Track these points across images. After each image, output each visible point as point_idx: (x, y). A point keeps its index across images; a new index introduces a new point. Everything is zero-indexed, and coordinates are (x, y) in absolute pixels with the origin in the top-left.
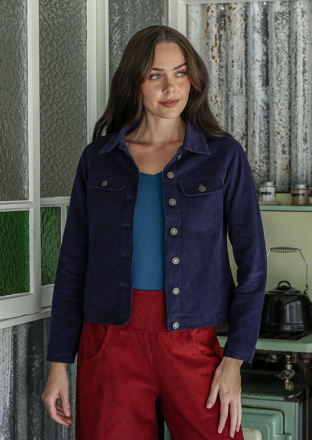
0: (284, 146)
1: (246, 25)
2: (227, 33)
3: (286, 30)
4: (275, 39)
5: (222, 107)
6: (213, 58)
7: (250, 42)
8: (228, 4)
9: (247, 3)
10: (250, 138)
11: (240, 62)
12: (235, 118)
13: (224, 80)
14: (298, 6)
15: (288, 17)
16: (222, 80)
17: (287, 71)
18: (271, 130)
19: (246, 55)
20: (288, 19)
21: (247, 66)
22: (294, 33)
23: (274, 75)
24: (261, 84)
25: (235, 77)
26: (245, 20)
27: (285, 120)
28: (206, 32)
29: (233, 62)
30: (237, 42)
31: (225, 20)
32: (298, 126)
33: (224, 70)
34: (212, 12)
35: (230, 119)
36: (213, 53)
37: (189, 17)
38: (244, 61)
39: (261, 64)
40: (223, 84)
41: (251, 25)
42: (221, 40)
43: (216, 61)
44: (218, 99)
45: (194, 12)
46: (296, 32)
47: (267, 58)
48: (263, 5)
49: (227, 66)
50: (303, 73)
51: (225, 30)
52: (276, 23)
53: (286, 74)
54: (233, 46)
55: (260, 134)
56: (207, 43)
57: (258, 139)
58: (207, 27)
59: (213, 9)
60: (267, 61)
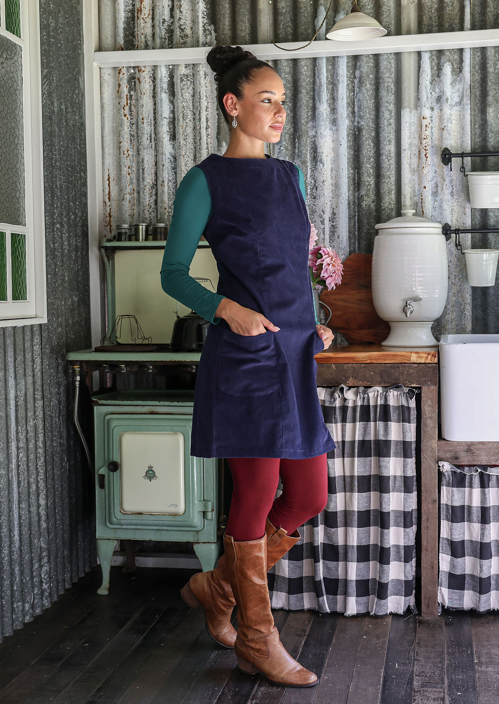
1: (154, 86)
2: (137, 93)
3: (190, 91)
4: (181, 98)
5: (133, 160)
6: (125, 115)
7: (158, 101)
8: (138, 67)
9: (155, 66)
10: (159, 187)
11: (149, 119)
12: (146, 169)
13: (135, 135)
14: (201, 69)
15: (192, 78)
16: (133, 136)
17: (192, 128)
19: (155, 113)
20: (192, 80)
21: (156, 123)
22: (198, 92)
23: (180, 130)
24: (169, 139)
25: (146, 133)
26: (153, 82)
28: (118, 92)
29: (143, 119)
30: (147, 101)
31: (135, 82)
33: (134, 126)
34: (123, 74)
35: (141, 171)
36: (125, 111)
37: (102, 78)
38: (153, 119)
39: (168, 121)
40: (134, 140)
41: (159, 86)
42: (132, 100)
43: (128, 119)
44: (129, 152)
45: (106, 75)
46: (200, 92)
47: (174, 116)
48: (170, 68)
49: (138, 123)
50: (207, 128)
51: (135, 91)
52: (181, 84)
53: (191, 130)
54: (143, 105)
55: (168, 183)
56: (119, 103)
57: (166, 188)
58: (119, 88)
59: (124, 72)
60: (174, 118)
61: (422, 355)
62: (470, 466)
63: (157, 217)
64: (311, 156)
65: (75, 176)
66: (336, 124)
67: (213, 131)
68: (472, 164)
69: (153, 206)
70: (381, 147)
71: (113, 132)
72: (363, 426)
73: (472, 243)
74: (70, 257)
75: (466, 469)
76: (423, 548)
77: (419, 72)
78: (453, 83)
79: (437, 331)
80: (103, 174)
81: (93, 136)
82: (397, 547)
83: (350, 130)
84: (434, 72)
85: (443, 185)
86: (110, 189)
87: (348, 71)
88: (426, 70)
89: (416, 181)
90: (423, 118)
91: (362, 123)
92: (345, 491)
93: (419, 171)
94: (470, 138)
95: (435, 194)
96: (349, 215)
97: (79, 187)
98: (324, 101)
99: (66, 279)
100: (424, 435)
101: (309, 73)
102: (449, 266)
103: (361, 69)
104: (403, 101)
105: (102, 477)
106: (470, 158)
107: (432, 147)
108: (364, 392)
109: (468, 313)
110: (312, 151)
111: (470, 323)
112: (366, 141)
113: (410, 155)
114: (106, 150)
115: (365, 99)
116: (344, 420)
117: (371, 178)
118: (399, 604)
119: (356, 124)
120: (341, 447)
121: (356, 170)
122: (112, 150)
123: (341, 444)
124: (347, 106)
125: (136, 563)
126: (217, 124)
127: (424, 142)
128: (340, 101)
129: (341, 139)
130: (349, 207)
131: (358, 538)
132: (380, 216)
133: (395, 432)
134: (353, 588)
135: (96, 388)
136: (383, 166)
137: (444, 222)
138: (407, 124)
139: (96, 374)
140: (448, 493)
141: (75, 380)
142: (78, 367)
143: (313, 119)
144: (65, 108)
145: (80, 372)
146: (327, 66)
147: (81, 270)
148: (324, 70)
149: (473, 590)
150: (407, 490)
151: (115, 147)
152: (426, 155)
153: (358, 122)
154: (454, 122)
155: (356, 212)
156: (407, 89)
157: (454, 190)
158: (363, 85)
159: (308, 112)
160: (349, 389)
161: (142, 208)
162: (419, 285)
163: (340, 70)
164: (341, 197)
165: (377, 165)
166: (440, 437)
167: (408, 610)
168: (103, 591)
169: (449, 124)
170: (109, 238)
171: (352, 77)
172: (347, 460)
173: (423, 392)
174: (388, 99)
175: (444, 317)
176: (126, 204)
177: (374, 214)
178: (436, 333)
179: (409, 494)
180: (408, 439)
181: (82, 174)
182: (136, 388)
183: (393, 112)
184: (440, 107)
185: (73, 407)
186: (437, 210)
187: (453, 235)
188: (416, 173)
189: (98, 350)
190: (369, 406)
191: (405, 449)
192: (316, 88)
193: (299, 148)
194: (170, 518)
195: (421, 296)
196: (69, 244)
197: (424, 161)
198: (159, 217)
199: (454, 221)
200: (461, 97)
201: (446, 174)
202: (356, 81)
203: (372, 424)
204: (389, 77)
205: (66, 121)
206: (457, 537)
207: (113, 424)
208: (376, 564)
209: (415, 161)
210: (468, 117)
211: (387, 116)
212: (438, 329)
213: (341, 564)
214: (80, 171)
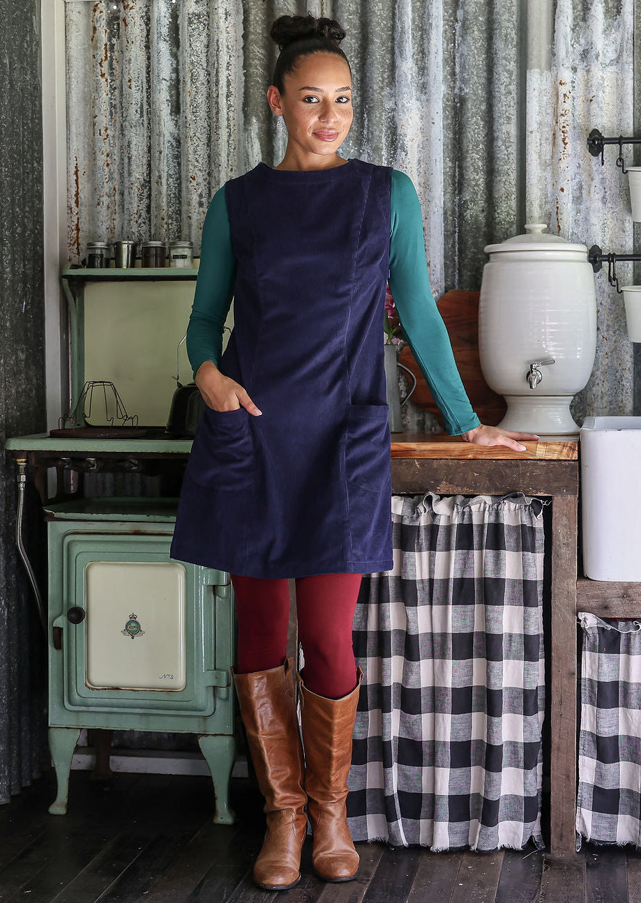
0: (201, 196)
1: (148, 31)
2: (122, 41)
3: (203, 38)
4: (189, 50)
5: (114, 143)
6: (103, 75)
7: (154, 54)
8: (123, 1)
10: (154, 185)
11: (140, 81)
12: (133, 158)
13: (118, 106)
14: (220, 5)
15: (205, 19)
16: (115, 107)
17: (205, 94)
18: (183, 174)
19: (148, 73)
20: (206, 22)
21: (150, 87)
22: (215, 39)
23: (187, 99)
24: (169, 111)
25: (134, 103)
26: (147, 24)
27: (202, 161)
28: (92, 40)
29: (130, 81)
30: (136, 53)
31: (118, 24)
32: (220, 167)
33: (117, 92)
34: (101, 12)
35: (126, 160)
36: (103, 69)
37: (68, 18)
38: (145, 80)
39: (168, 84)
40: (116, 113)
41: (156, 32)
42: (113, 52)
43: (106, 81)
44: (109, 131)
45: (74, 13)
46: (218, 40)
47: (178, 76)
48: (172, 3)
49: (122, 88)
50: (228, 96)
51: (118, 38)
52: (190, 28)
53: (204, 98)
54: (130, 60)
55: (168, 180)
56: (94, 56)
57: (165, 187)
58: (94, 32)
59: (102, 9)
60: (178, 80)
61: (554, 447)
62: (626, 620)
63: (150, 232)
64: (387, 141)
65: (24, 167)
66: (427, 91)
67: (236, 100)
68: (634, 154)
69: (144, 214)
70: (495, 128)
71: (85, 100)
72: (463, 557)
73: (634, 276)
74: (15, 291)
75: (621, 624)
76: (554, 747)
77: (555, 13)
78: (606, 31)
79: (580, 411)
80: (68, 164)
81: (53, 106)
82: (513, 744)
83: (448, 100)
84: (578, 13)
85: (590, 186)
86: (78, 188)
87: (446, 11)
88: (566, 10)
89: (549, 179)
90: (561, 84)
91: (466, 91)
92: (433, 657)
93: (553, 164)
94: (632, 115)
95: (578, 200)
96: (445, 231)
97: (30, 183)
98: (408, 56)
99: (8, 324)
100: (556, 572)
101: (385, 14)
102: (598, 312)
103: (466, 8)
104: (530, 57)
105: (58, 631)
106: (632, 145)
107: (574, 128)
108: (464, 504)
109: (628, 384)
110: (389, 132)
111: (631, 400)
112: (472, 117)
113: (540, 139)
114: (73, 129)
115: (471, 54)
116: (432, 547)
117: (479, 175)
118: (515, 833)
119: (457, 91)
120: (427, 588)
121: (457, 163)
122: (82, 128)
123: (427, 584)
124: (443, 64)
125: (110, 766)
126: (243, 90)
127: (562, 120)
128: (432, 56)
129: (433, 114)
130: (445, 219)
131: (452, 729)
132: (492, 233)
133: (511, 565)
134: (443, 809)
135: (52, 493)
136: (499, 156)
137: (591, 244)
138: (536, 93)
139: (52, 472)
140: (593, 662)
141: (18, 481)
142: (24, 460)
143: (391, 84)
144: (10, 63)
145: (26, 468)
146: (413, 3)
147: (32, 312)
148: (409, 9)
149: (632, 814)
150: (529, 656)
151: (87, 124)
152: (564, 141)
153: (461, 89)
154: (607, 90)
155: (455, 227)
156: (535, 39)
157: (607, 194)
158: (468, 31)
159: (384, 72)
160: (441, 499)
161: (126, 217)
162: (552, 340)
163: (434, 9)
164: (433, 204)
165: (488, 154)
166: (581, 575)
167: (530, 844)
168: (58, 808)
169: (601, 94)
170: (77, 263)
171: (452, 20)
172: (437, 609)
173: (554, 504)
174: (507, 53)
175: (591, 390)
176: (103, 211)
177: (484, 229)
178: (578, 415)
179: (532, 663)
180: (531, 578)
181: (36, 165)
182: (115, 494)
183: (515, 73)
184: (586, 67)
185: (15, 523)
186: (581, 224)
187: (605, 264)
188: (549, 168)
189: (55, 435)
190: (471, 525)
191: (526, 595)
192: (397, 36)
193: (368, 127)
194: (163, 696)
195: (554, 357)
196: (13, 271)
197: (562, 149)
198: (153, 232)
199: (607, 242)
200: (618, 52)
201: (595, 169)
202: (458, 26)
203: (476, 553)
204: (509, 21)
205: (11, 82)
206: (606, 730)
207: (76, 549)
208: (481, 772)
209: (547, 148)
210: (629, 83)
211: (505, 80)
212: (581, 408)
213: (426, 770)
214: (32, 160)
